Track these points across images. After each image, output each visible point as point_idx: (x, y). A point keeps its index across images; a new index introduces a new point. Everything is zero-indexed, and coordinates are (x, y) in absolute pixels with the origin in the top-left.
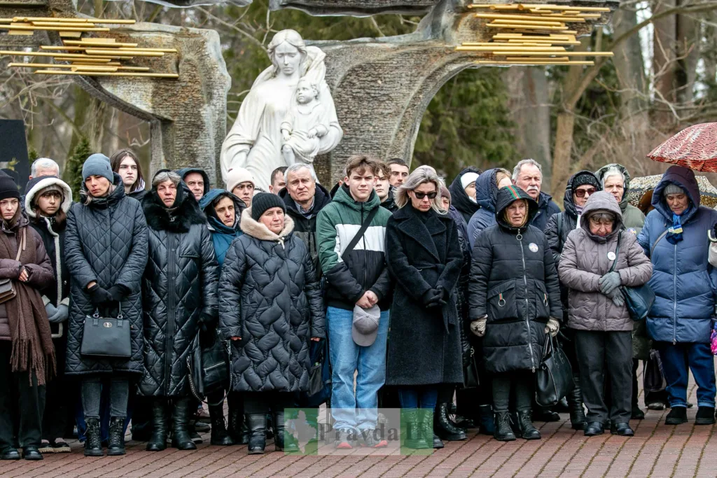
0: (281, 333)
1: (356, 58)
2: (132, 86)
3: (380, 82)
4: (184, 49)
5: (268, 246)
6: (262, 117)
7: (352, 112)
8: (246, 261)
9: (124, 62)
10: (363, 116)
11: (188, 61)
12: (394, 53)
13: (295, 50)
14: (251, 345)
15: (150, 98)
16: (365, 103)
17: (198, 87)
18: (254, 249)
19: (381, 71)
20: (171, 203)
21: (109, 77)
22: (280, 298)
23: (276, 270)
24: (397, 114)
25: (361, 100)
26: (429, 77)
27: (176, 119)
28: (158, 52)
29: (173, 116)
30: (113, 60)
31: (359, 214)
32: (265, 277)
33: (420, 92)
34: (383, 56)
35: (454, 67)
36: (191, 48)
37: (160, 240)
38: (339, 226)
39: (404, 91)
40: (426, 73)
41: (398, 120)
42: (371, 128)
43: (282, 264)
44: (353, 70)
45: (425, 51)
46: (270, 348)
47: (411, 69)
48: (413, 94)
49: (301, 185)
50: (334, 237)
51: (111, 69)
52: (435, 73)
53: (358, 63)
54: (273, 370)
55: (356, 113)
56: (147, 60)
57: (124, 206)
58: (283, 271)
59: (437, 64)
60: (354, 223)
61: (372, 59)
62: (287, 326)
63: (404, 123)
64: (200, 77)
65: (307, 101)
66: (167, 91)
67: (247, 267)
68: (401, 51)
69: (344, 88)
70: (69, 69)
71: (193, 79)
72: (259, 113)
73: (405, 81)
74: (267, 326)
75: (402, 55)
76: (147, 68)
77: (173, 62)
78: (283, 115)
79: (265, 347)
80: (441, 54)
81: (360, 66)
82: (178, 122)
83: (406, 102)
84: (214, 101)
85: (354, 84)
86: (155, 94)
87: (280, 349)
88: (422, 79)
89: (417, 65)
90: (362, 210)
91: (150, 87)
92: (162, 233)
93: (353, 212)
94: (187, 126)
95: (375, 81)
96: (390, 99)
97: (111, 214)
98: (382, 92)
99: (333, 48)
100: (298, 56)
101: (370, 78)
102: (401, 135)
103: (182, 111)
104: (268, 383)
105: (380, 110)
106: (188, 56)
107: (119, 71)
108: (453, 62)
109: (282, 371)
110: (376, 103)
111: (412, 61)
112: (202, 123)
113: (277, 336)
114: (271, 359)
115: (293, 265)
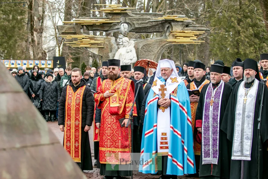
0: (49, 99)
1: (145, 43)
2: (94, 49)
3: (150, 48)
4: (106, 41)
5: (48, 83)
6: (120, 55)
7: (144, 54)
8: (44, 86)
9: (92, 44)
10: (146, 55)
11: (106, 44)
12: (154, 42)
13: (126, 42)
14: (45, 102)
15: (98, 51)
16: (147, 52)
17: (108, 49)
18: (46, 84)
19: (151, 45)
20: (36, 75)
21: (89, 47)
22: (49, 93)
23: (49, 88)
24: (154, 55)
25: (146, 52)
26: (161, 47)
27: (103, 56)
28: (99, 42)
29: (103, 55)
30: (89, 44)
31: (68, 78)
32: (47, 89)
33: (159, 50)
34: (151, 42)
35: (168, 44)
36: (107, 41)
37: (33, 82)
38: (64, 80)
39: (156, 50)
40: (161, 46)
41: (154, 56)
42: (148, 58)
43: (50, 87)
44: (144, 45)
45: (161, 41)
46: (47, 102)
47: (158, 45)
48: (157, 50)
49: (61, 72)
50: (63, 82)
51: (88, 46)
52: (163, 46)
53: (145, 44)
54: (47, 106)
55: (145, 54)
56: (97, 44)
57: (25, 76)
58: (50, 88)
59: (163, 44)
60: (67, 79)
61: (148, 43)
62: (50, 98)
63: (155, 57)
64: (109, 47)
65: (128, 52)
66: (101, 50)
67: (44, 87)
68: (156, 41)
69: (142, 49)
70: (80, 46)
71: (107, 48)
72: (119, 55)
73: (156, 47)
74: (47, 98)
75: (156, 42)
76: (97, 45)
77: (103, 44)
78: (123, 55)
79: (46, 102)
80: (165, 42)
81: (146, 45)
82: (104, 57)
83: (156, 52)
84: (112, 52)
85: (144, 48)
86: (99, 51)
87: (49, 102)
88: (160, 47)
89: (159, 44)
90: (69, 77)
91: (98, 49)
92: (34, 81)
93: (67, 77)
94: (106, 57)
95: (149, 48)
96: (153, 51)
97: (23, 77)
98: (151, 50)
99: (140, 41)
100: (127, 43)
101: (148, 47)
102: (154, 59)
103: (105, 54)
104: (47, 109)
105: (150, 54)
106: (106, 43)
107: (90, 46)
108: (167, 43)
109: (49, 107)
110: (149, 52)
111: (158, 43)
112: (109, 57)
113: (48, 100)
114: (47, 104)
115: (53, 87)
